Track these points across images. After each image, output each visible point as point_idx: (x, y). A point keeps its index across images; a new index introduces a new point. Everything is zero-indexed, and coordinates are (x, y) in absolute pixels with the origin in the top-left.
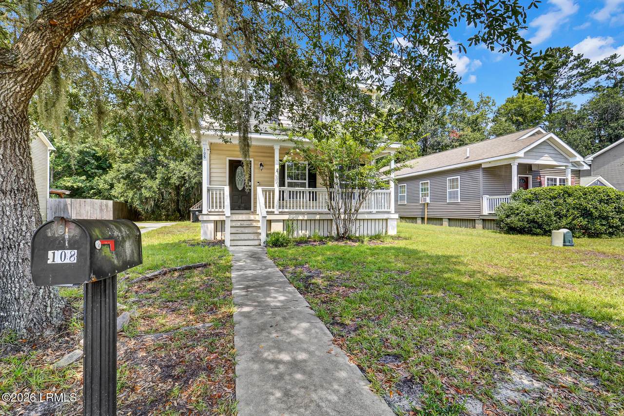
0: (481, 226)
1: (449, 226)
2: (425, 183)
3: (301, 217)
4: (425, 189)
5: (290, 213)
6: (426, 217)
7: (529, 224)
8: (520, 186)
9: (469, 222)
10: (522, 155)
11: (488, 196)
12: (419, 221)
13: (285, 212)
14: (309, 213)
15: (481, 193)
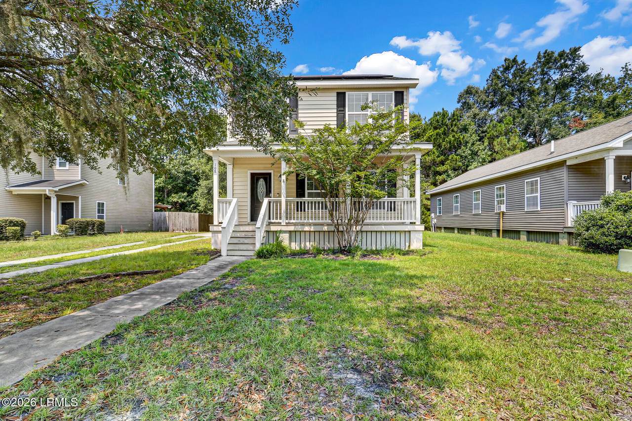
0: (566, 241)
1: (528, 240)
2: (500, 188)
3: (307, 228)
4: (500, 196)
5: (295, 224)
6: (501, 229)
7: (619, 239)
8: (617, 187)
9: (551, 236)
10: (621, 145)
11: (575, 202)
12: (495, 234)
13: (292, 223)
14: (315, 224)
15: (566, 198)
